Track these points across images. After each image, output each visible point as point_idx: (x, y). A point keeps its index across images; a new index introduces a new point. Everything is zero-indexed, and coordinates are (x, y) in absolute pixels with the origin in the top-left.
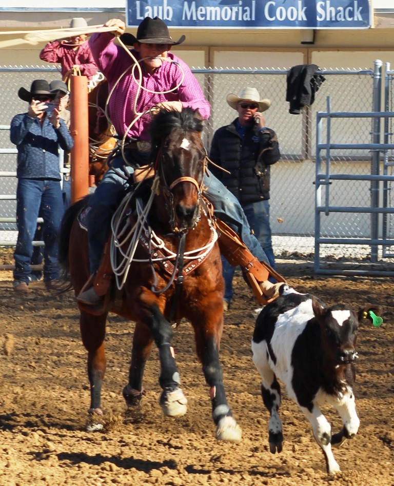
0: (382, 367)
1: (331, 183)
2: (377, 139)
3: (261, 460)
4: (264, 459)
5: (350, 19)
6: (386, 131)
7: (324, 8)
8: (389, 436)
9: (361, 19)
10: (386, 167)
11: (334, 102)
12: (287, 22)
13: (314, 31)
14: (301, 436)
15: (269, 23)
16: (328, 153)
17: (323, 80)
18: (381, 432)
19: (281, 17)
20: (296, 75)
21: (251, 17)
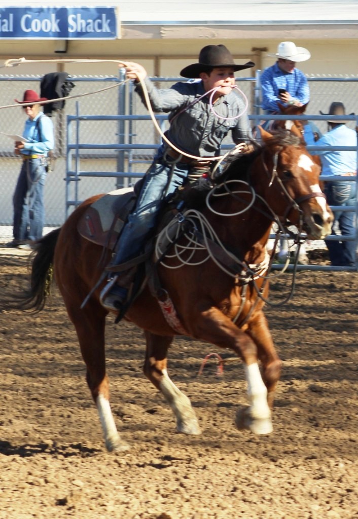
0: (121, 347)
1: (79, 180)
2: (122, 139)
3: (6, 432)
4: (8, 431)
5: (99, 31)
6: (130, 132)
7: (75, 20)
8: (122, 410)
9: (109, 31)
10: (130, 165)
11: (83, 106)
12: (41, 33)
13: (67, 42)
14: (43, 410)
15: (25, 34)
16: (77, 152)
17: (73, 86)
18: (116, 406)
19: (36, 28)
20: (49, 81)
21: (9, 29)
